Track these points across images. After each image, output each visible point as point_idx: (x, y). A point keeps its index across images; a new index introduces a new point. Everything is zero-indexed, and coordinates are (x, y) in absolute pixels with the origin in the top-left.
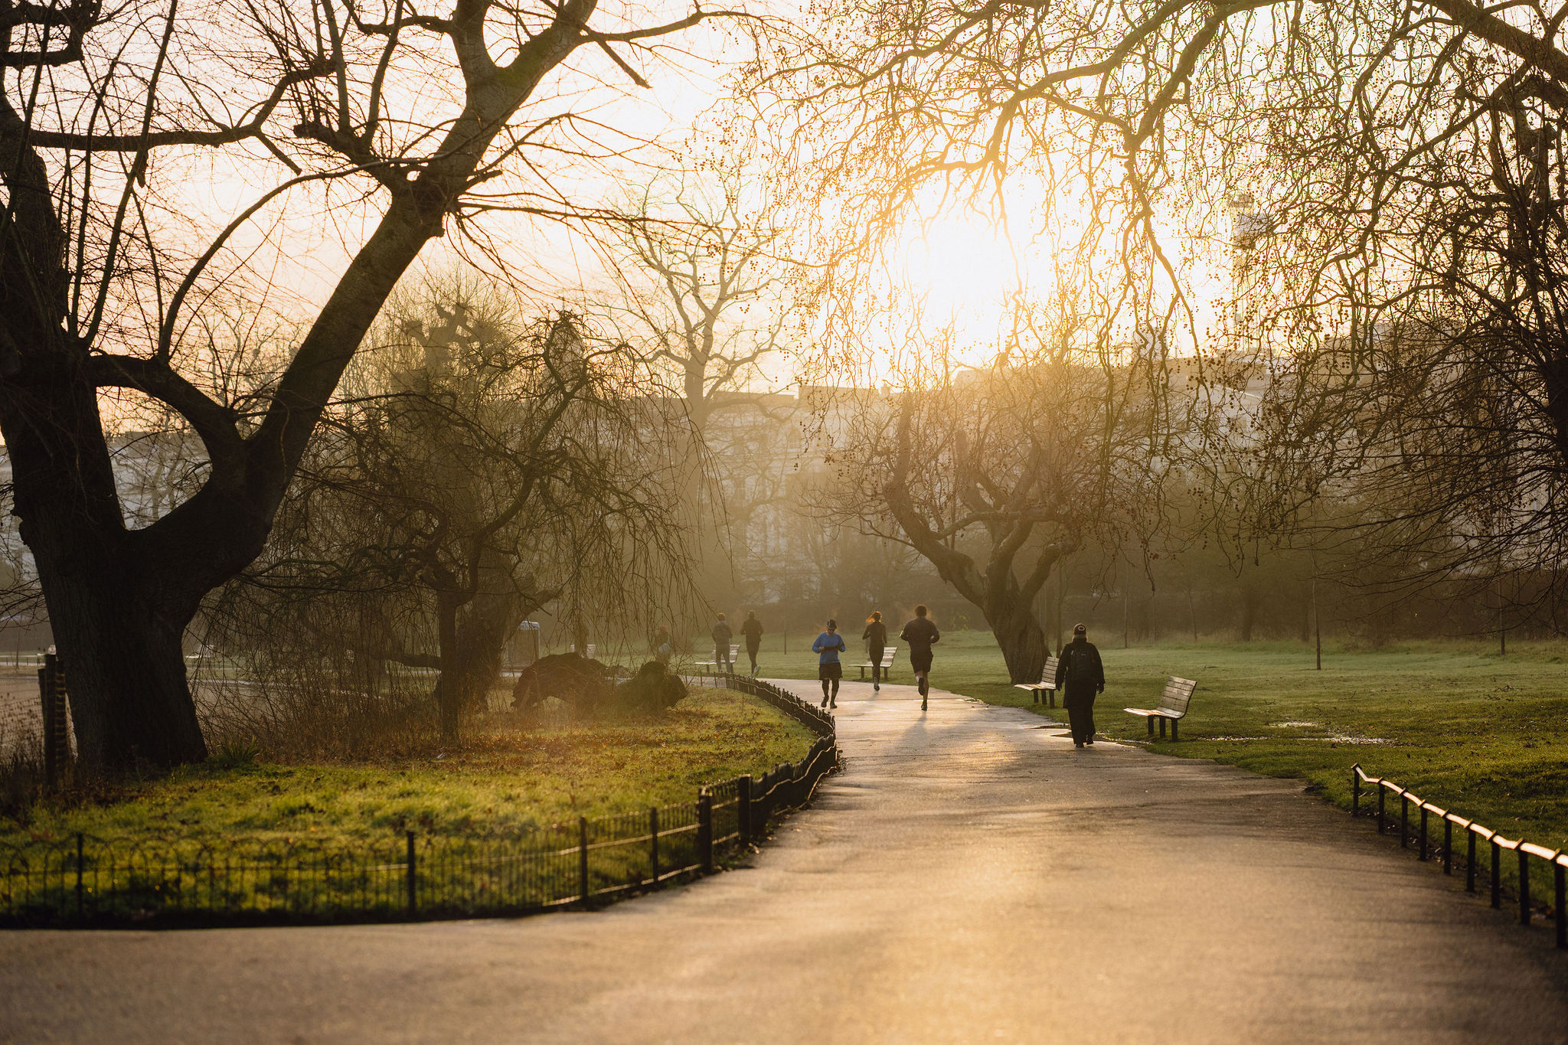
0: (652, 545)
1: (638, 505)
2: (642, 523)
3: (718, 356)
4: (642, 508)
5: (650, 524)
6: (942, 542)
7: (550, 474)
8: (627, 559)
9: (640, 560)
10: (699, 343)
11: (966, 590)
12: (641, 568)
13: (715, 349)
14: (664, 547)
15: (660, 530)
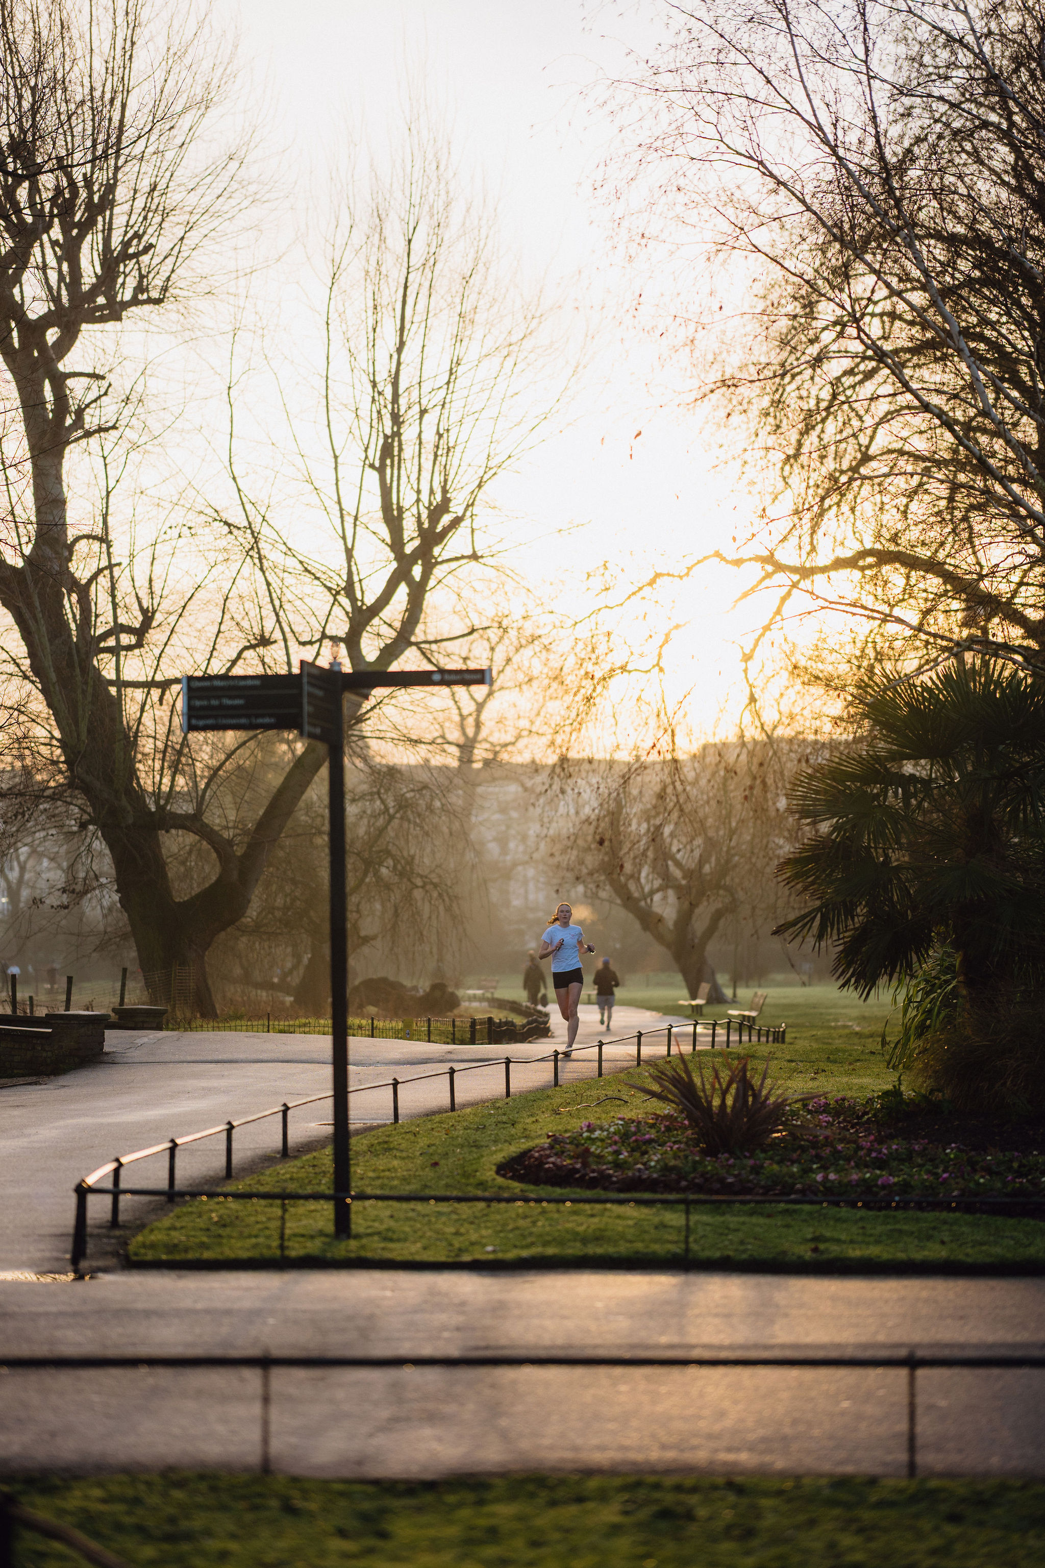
0: (441, 908)
1: (432, 883)
2: (435, 894)
3: (485, 740)
4: (436, 886)
5: (440, 895)
6: (643, 903)
7: (380, 864)
8: (426, 915)
9: (434, 917)
10: (470, 732)
11: (660, 938)
12: (434, 923)
13: (483, 734)
14: (448, 909)
15: (446, 899)
